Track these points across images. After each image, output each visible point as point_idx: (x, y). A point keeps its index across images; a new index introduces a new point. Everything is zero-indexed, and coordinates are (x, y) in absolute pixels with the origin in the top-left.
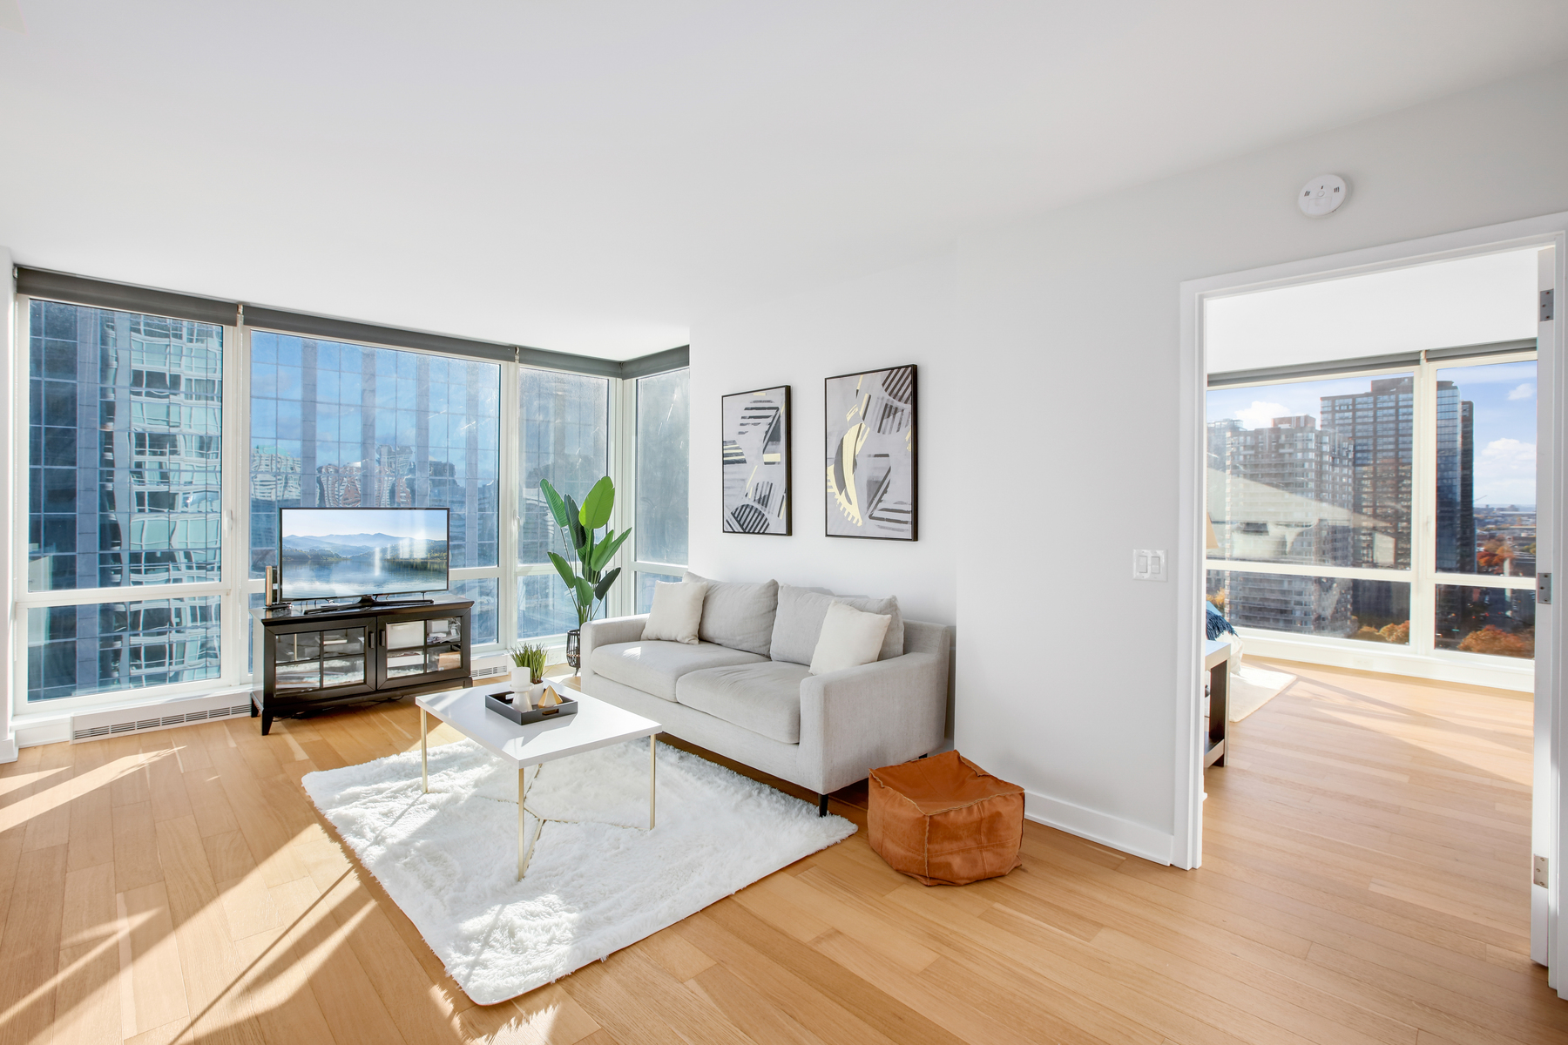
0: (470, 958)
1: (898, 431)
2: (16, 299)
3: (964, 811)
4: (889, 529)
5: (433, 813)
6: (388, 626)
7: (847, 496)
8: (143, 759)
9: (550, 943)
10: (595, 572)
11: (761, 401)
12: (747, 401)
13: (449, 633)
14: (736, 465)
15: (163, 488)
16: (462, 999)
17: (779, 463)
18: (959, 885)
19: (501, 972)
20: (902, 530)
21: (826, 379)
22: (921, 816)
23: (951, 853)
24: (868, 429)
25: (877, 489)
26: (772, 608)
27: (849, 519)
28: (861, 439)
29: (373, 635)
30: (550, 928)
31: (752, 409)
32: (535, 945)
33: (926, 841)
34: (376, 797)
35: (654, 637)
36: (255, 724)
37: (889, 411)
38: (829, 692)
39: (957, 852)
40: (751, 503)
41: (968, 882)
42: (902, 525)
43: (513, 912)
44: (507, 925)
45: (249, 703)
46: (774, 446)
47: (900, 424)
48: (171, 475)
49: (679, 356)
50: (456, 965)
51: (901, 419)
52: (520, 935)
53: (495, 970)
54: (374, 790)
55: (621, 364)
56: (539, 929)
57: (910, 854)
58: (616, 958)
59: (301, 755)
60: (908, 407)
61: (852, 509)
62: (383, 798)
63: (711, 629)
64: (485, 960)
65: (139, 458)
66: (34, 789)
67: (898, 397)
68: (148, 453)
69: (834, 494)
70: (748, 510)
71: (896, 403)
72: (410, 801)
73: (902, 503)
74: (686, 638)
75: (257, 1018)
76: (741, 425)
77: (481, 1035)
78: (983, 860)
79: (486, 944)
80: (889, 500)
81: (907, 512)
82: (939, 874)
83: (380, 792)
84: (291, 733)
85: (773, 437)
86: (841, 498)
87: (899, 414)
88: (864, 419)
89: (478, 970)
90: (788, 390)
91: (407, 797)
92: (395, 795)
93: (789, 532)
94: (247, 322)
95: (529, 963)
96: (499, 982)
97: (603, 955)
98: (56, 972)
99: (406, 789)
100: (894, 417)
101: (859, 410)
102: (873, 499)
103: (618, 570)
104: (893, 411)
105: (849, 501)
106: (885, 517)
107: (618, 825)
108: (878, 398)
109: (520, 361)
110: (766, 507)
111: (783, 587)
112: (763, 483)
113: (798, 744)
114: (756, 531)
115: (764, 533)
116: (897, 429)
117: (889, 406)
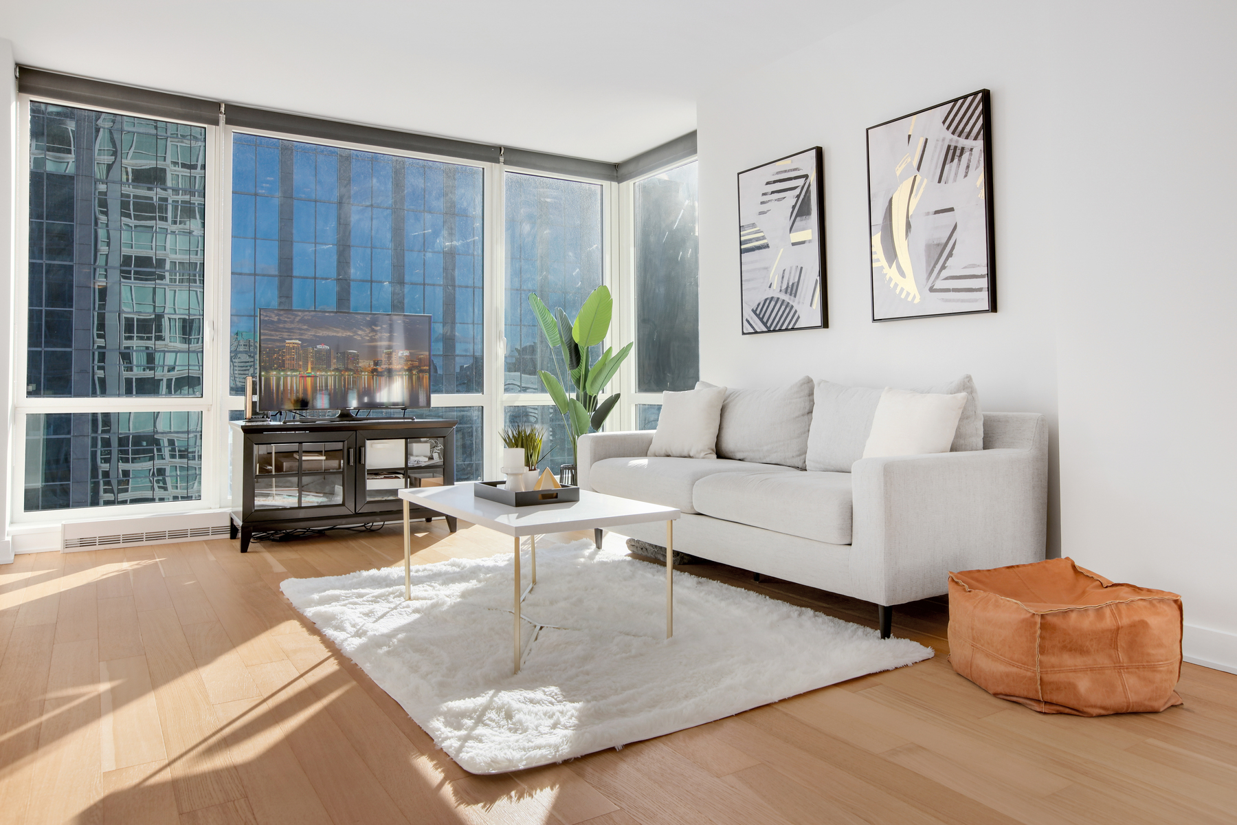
0: (463, 732)
1: (966, 176)
2: (18, 99)
3: (1092, 614)
4: (958, 301)
5: (417, 616)
6: (368, 443)
7: (899, 267)
8: (126, 566)
9: (554, 726)
10: (590, 397)
11: (785, 171)
12: (769, 173)
13: (431, 457)
14: (757, 252)
15: (149, 374)
16: (454, 770)
17: (810, 241)
18: (1091, 716)
19: (498, 747)
20: (976, 300)
21: (867, 130)
22: (1029, 615)
23: (1075, 671)
24: (926, 180)
25: (940, 253)
26: (807, 410)
27: (903, 296)
28: (916, 195)
29: (352, 451)
30: (554, 714)
31: (775, 182)
32: (537, 727)
33: (1037, 650)
34: (356, 600)
35: (663, 452)
36: (234, 544)
37: (953, 153)
38: (891, 472)
39: (1085, 670)
40: (777, 295)
41: (1103, 712)
42: (975, 293)
43: (507, 697)
44: (503, 707)
45: (228, 524)
46: (804, 222)
47: (968, 167)
48: (157, 356)
49: (686, 143)
50: (447, 738)
51: (969, 160)
52: (517, 717)
53: (492, 744)
54: (354, 594)
55: (616, 167)
56: (541, 714)
57: (1014, 670)
58: (634, 749)
59: (279, 568)
60: (979, 145)
61: (906, 283)
62: (363, 601)
63: (729, 444)
64: (479, 735)
65: (126, 343)
66: (27, 583)
67: (964, 134)
68: (135, 338)
69: (882, 268)
70: (773, 303)
71: (962, 142)
72: (392, 606)
73: (973, 266)
74: (701, 452)
75: (235, 768)
76: (762, 203)
77: (477, 802)
78: (1124, 685)
79: (479, 721)
80: (955, 266)
81: (982, 276)
82: (1056, 697)
83: (360, 596)
84: (269, 552)
85: (802, 211)
86: (892, 272)
87: (966, 156)
88: (918, 169)
89: (470, 743)
90: (819, 152)
91: (389, 602)
92: (376, 600)
93: (825, 323)
94: (228, 122)
95: (530, 741)
96: (497, 753)
97: (618, 743)
98: (41, 714)
99: (389, 595)
100: (960, 160)
101: (912, 159)
102: (934, 267)
103: (618, 396)
104: (958, 152)
105: (902, 274)
106: (951, 287)
107: (628, 634)
108: (937, 140)
109: (505, 163)
110: (795, 296)
111: (819, 384)
112: (791, 268)
113: (850, 545)
114: (784, 328)
115: (793, 329)
116: (964, 174)
117: (952, 148)
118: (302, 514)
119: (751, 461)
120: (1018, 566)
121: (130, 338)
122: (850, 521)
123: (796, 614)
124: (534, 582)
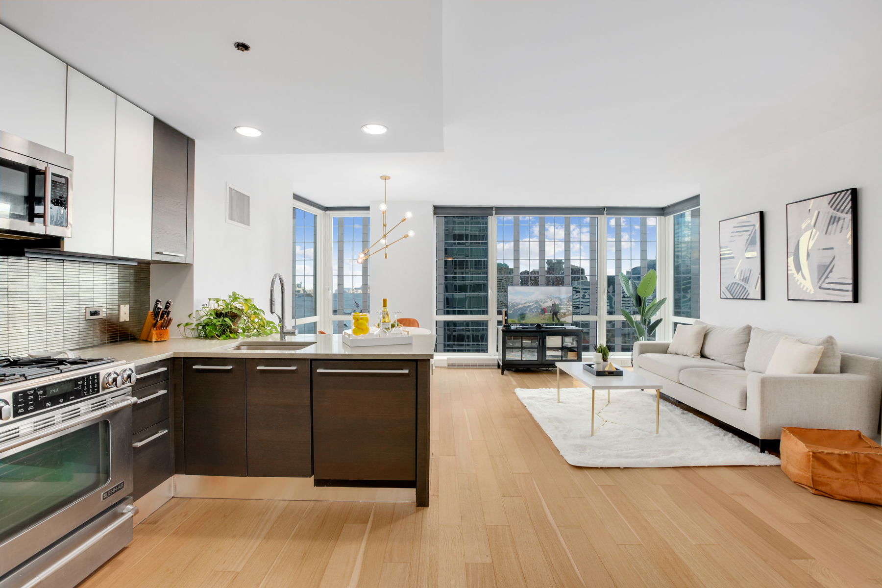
1: (841, 232)
4: (835, 295)
6: (548, 337)
7: (803, 275)
10: (647, 319)
11: (743, 222)
12: (735, 222)
13: (572, 344)
14: (728, 260)
17: (755, 257)
20: (845, 296)
21: (787, 205)
22: (808, 451)
24: (818, 233)
25: (824, 271)
26: (747, 341)
27: (804, 289)
28: (813, 239)
31: (738, 227)
33: (811, 466)
35: (674, 352)
36: (499, 371)
37: (833, 220)
39: (837, 479)
40: (738, 282)
42: (844, 292)
45: (497, 363)
46: (753, 248)
47: (842, 227)
49: (694, 201)
51: (843, 224)
55: (663, 209)
57: (801, 473)
59: (514, 383)
60: (849, 217)
61: (806, 283)
63: (707, 352)
67: (841, 211)
69: (793, 274)
70: (736, 285)
71: (839, 214)
73: (844, 278)
74: (692, 354)
76: (731, 237)
80: (833, 277)
81: (849, 284)
82: (822, 489)
84: (512, 376)
85: (752, 242)
86: (799, 277)
87: (841, 222)
88: (814, 226)
90: (762, 214)
93: (763, 297)
94: (496, 214)
100: (837, 224)
101: (811, 221)
102: (822, 277)
103: (661, 320)
104: (837, 220)
105: (804, 278)
106: (831, 288)
107: (640, 430)
108: (825, 213)
109: (607, 214)
110: (747, 283)
111: (754, 329)
112: (746, 269)
113: (746, 410)
114: (741, 298)
115: (746, 299)
116: (840, 231)
117: (833, 217)
118: (522, 363)
119: (718, 361)
120: (824, 430)
121: (456, 268)
122: (745, 400)
123: (723, 434)
124: (609, 402)
